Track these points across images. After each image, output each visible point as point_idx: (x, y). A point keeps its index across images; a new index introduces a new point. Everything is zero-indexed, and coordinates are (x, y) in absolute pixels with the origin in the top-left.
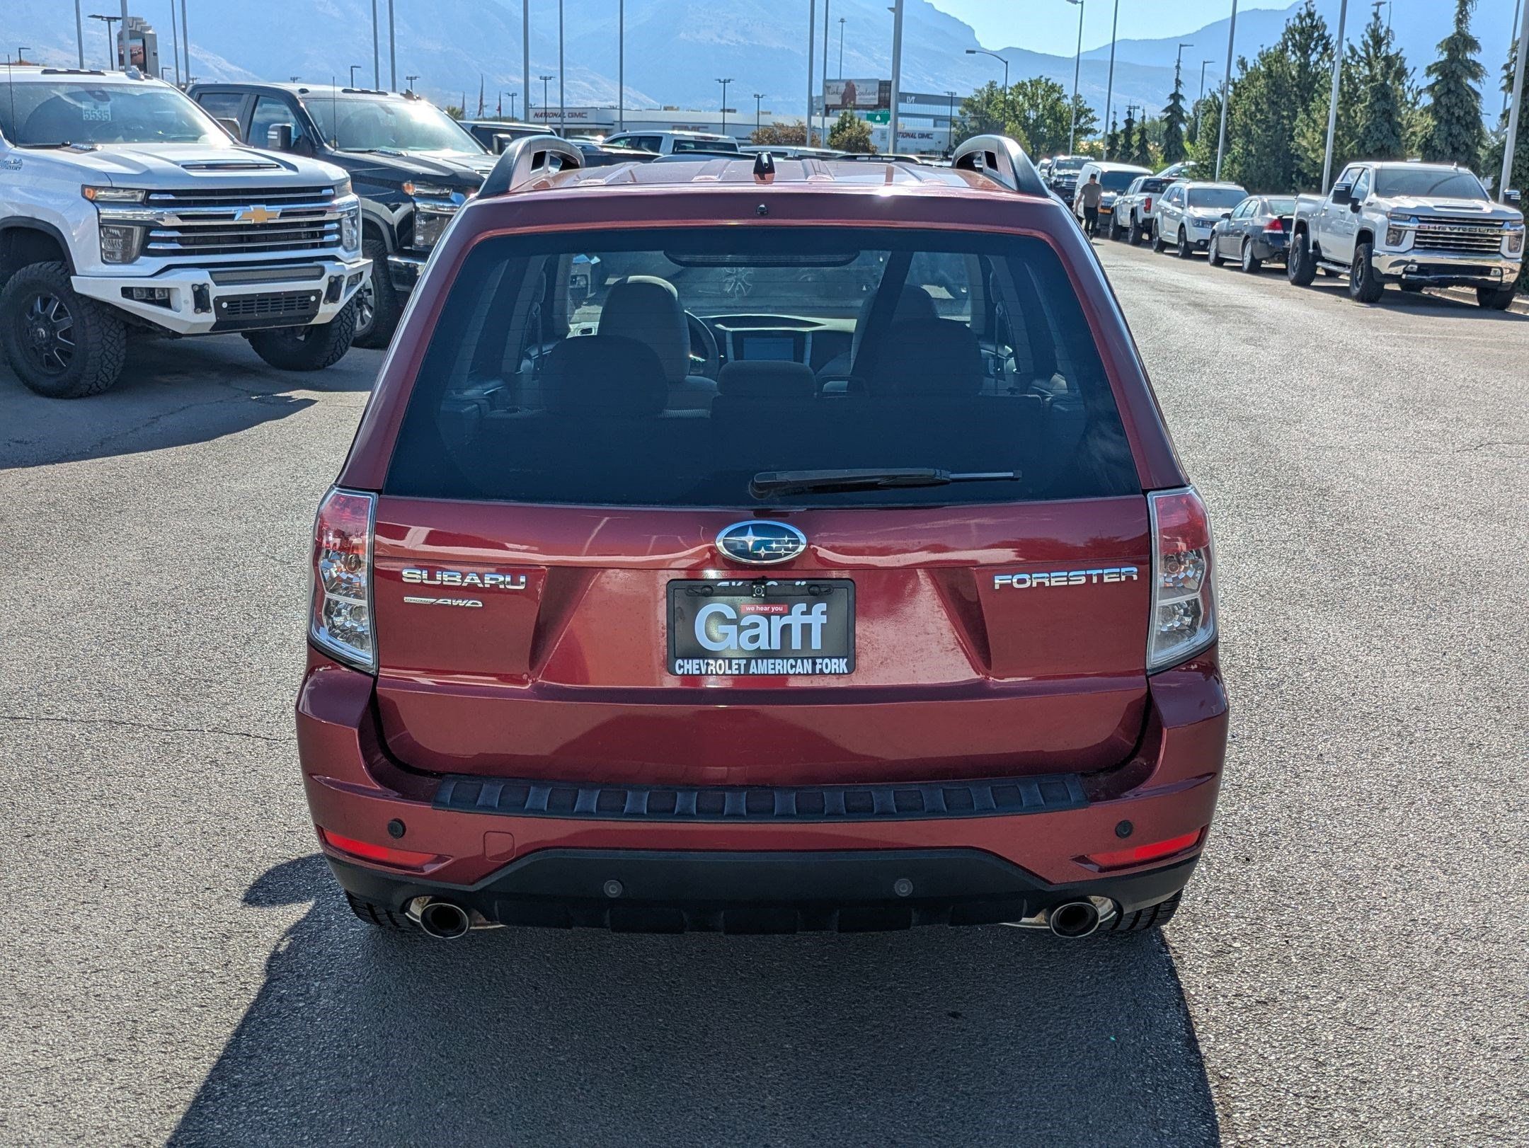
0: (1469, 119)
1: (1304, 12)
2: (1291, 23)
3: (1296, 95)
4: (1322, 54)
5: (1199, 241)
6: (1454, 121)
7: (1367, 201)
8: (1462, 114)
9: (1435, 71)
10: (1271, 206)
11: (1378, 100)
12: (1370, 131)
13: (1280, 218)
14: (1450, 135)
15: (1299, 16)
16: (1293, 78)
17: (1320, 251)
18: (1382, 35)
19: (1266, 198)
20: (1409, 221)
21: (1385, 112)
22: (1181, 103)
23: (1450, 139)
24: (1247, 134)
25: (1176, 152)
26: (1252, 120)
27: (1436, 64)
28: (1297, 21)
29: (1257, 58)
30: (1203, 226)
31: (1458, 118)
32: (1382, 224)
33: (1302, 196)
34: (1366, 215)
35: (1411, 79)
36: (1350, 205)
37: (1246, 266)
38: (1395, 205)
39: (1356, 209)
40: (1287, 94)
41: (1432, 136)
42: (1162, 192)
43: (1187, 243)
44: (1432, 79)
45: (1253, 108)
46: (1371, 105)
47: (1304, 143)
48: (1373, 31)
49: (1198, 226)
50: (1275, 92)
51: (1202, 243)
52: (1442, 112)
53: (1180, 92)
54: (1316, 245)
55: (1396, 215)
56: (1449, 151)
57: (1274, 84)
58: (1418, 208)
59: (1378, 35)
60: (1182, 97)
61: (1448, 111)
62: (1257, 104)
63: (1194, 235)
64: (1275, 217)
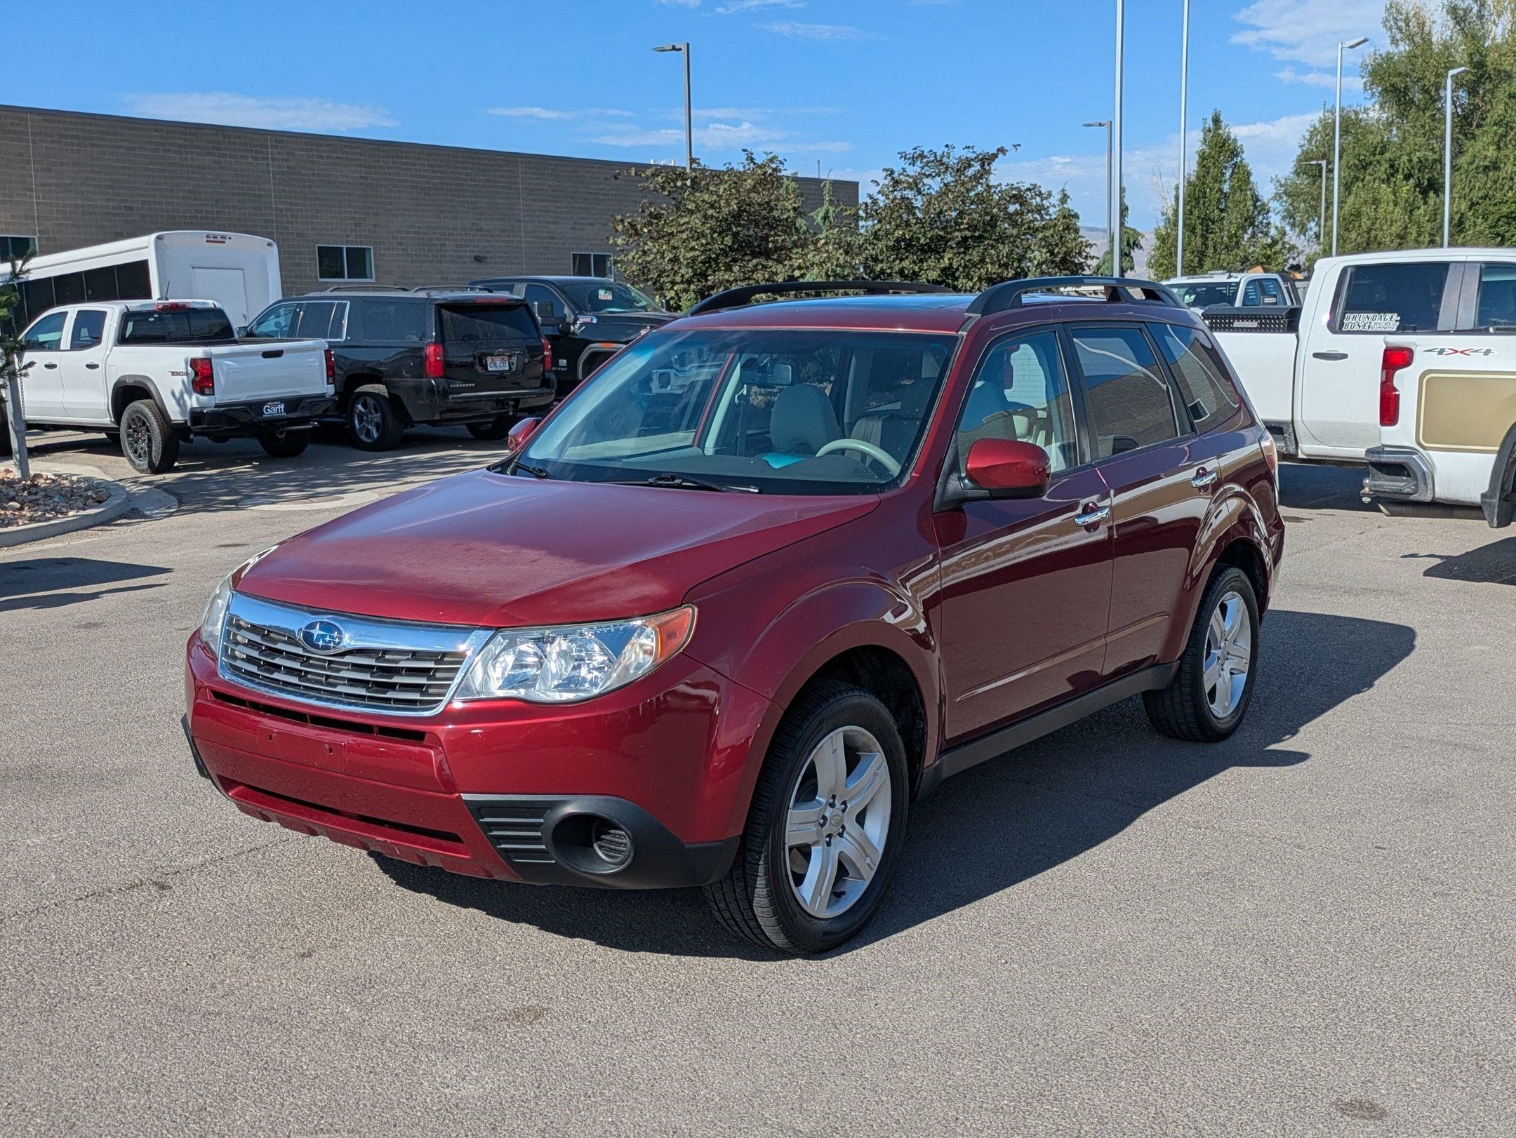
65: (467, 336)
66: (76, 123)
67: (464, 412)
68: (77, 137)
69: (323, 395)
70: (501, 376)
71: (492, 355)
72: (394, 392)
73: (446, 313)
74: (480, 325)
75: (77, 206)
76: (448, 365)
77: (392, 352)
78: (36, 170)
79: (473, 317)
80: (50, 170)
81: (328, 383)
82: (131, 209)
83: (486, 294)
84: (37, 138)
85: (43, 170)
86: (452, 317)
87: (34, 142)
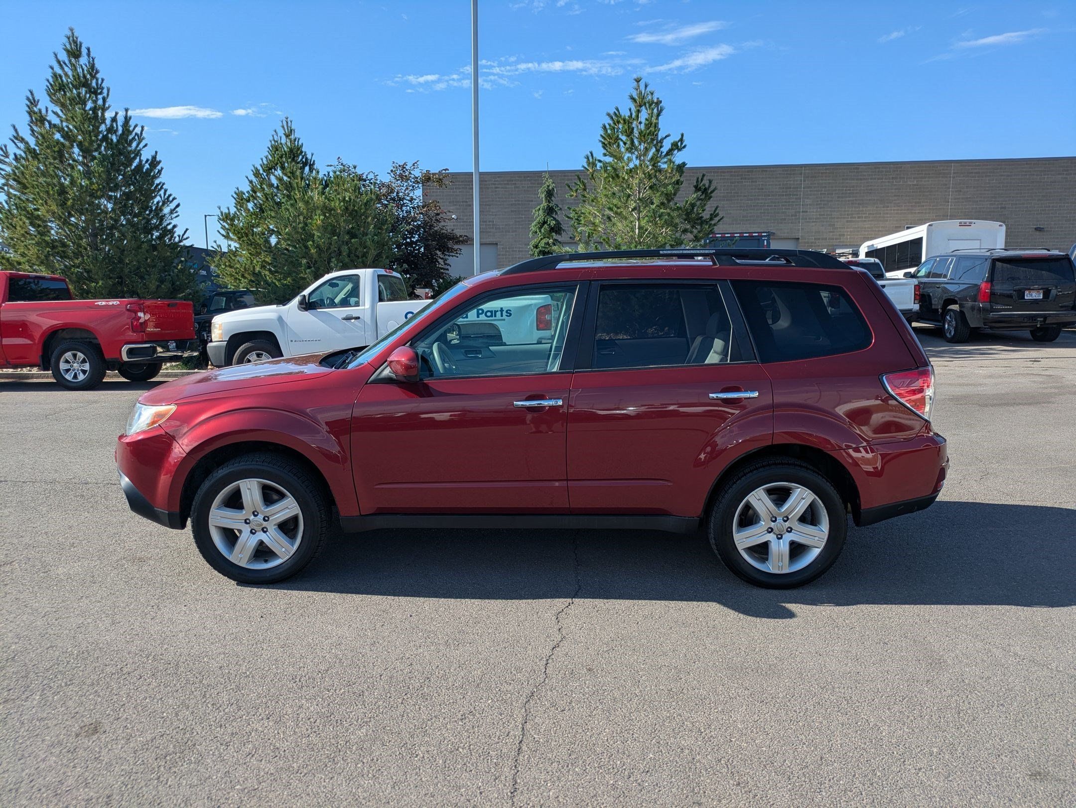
65: (1011, 278)
66: (978, 165)
67: (1009, 323)
68: (978, 173)
69: (911, 310)
70: (1036, 301)
71: (1029, 289)
72: (962, 309)
73: (998, 264)
74: (1022, 271)
75: (972, 209)
76: (993, 294)
77: (963, 287)
78: (952, 192)
79: (1018, 267)
80: (961, 191)
81: (914, 303)
82: (1005, 208)
83: (1045, 252)
84: (955, 175)
85: (956, 191)
86: (1002, 267)
87: (954, 178)
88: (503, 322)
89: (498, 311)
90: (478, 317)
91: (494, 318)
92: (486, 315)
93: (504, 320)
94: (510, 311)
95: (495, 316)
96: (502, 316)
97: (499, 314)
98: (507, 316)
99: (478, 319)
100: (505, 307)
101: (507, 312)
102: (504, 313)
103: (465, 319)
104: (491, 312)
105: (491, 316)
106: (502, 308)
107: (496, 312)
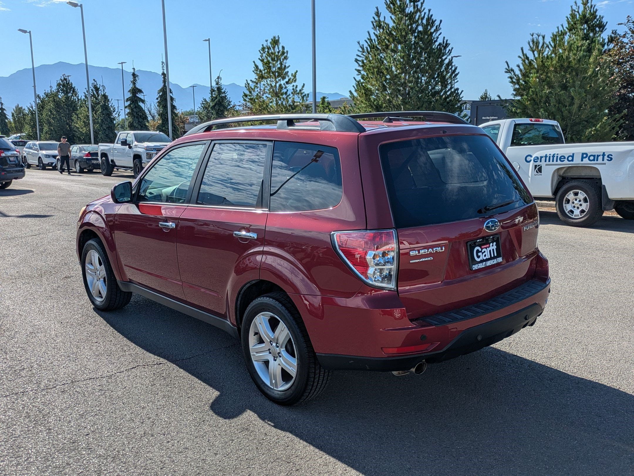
0: (144, 116)
1: (63, 78)
2: (58, 82)
3: (66, 108)
4: (72, 94)
5: (49, 163)
6: (139, 117)
7: (134, 144)
8: (141, 114)
9: (130, 100)
10: (84, 149)
11: (104, 110)
12: (103, 121)
13: (89, 153)
14: (139, 122)
15: (61, 80)
16: (64, 102)
17: (115, 163)
18: (98, 87)
19: (80, 146)
20: (153, 151)
21: (107, 114)
22: (4, 112)
23: (139, 123)
24: (50, 123)
25: (6, 131)
26: (50, 117)
27: (129, 98)
28: (60, 81)
29: (44, 95)
30: (49, 157)
31: (140, 116)
32: (144, 152)
33: (99, 144)
34: (135, 149)
35: (111, 103)
36: (128, 146)
37: (78, 171)
38: (146, 145)
39: (130, 147)
40: (62, 108)
41: (133, 122)
42: (24, 146)
43: (43, 164)
44: (129, 103)
45: (49, 113)
46: (102, 112)
47: (77, 126)
48: (95, 86)
49: (47, 157)
50: (58, 107)
51: (50, 164)
52: (135, 114)
53: (3, 107)
54: (112, 161)
55: (148, 149)
56: (140, 127)
57: (57, 104)
58: (155, 146)
59: (97, 87)
60: (4, 109)
61: (137, 114)
62: (51, 112)
63: (46, 161)
64: (87, 152)
88: (604, 166)
89: (600, 155)
90: (582, 160)
91: (595, 162)
92: (589, 159)
93: (605, 164)
94: (611, 155)
95: (597, 160)
96: (603, 160)
97: (600, 158)
98: (608, 160)
99: (582, 162)
100: (607, 152)
101: (608, 156)
102: (606, 157)
103: (571, 162)
104: (594, 156)
105: (594, 160)
106: (604, 153)
107: (598, 156)
